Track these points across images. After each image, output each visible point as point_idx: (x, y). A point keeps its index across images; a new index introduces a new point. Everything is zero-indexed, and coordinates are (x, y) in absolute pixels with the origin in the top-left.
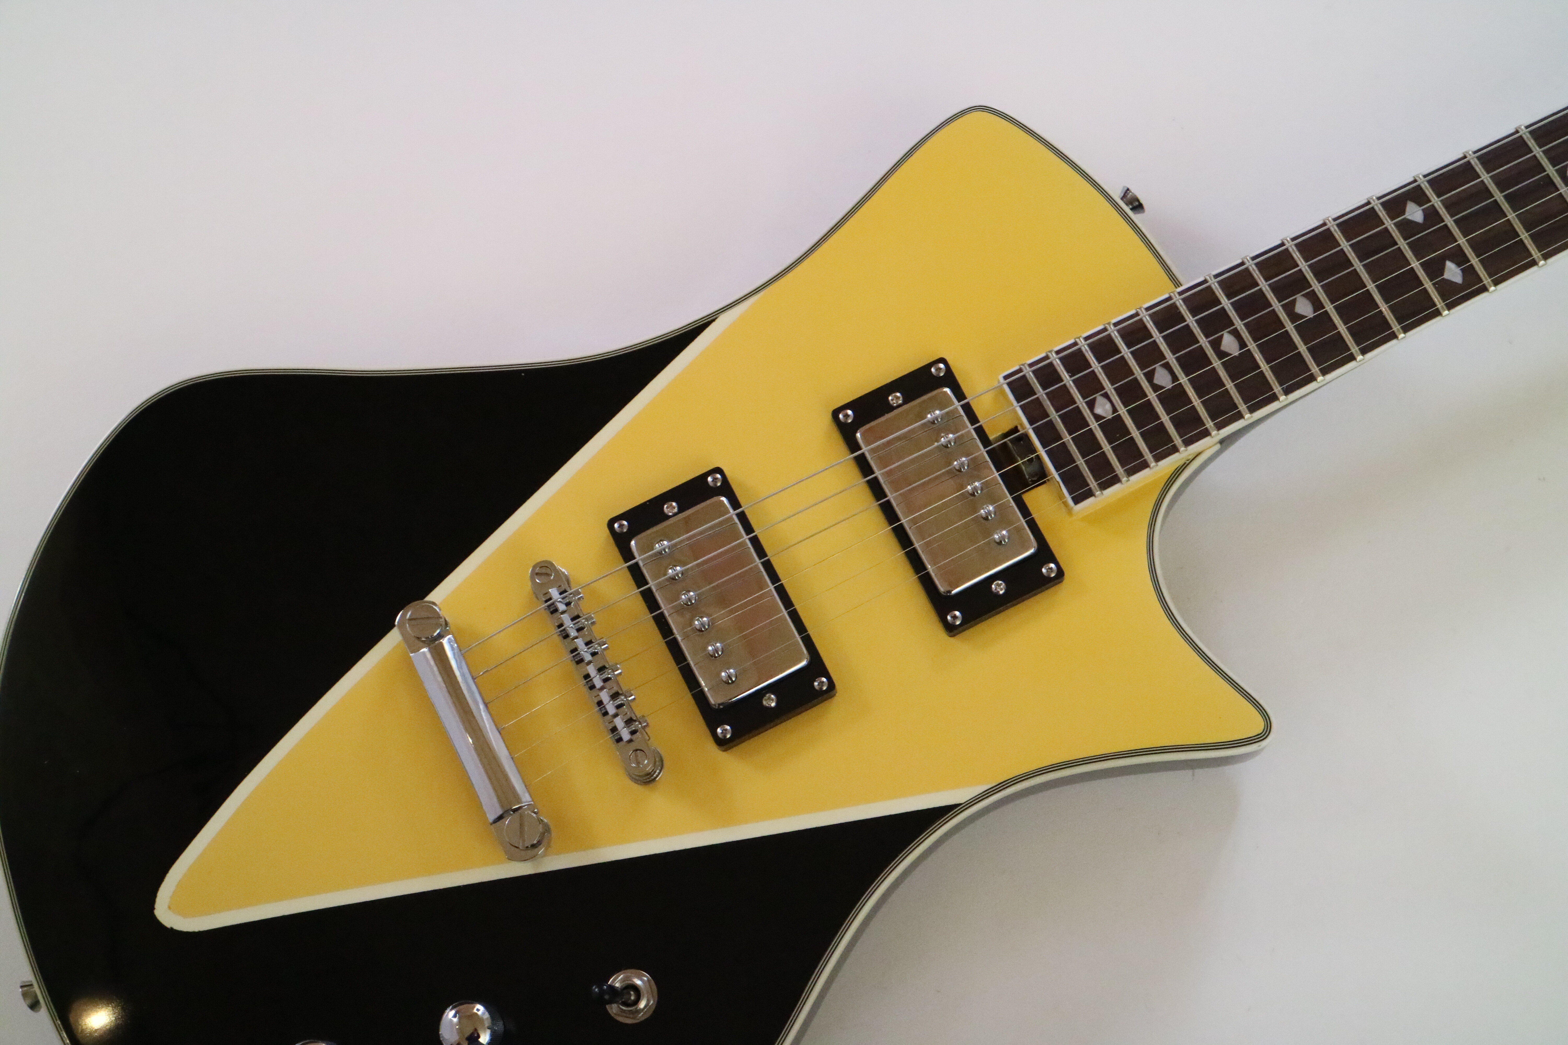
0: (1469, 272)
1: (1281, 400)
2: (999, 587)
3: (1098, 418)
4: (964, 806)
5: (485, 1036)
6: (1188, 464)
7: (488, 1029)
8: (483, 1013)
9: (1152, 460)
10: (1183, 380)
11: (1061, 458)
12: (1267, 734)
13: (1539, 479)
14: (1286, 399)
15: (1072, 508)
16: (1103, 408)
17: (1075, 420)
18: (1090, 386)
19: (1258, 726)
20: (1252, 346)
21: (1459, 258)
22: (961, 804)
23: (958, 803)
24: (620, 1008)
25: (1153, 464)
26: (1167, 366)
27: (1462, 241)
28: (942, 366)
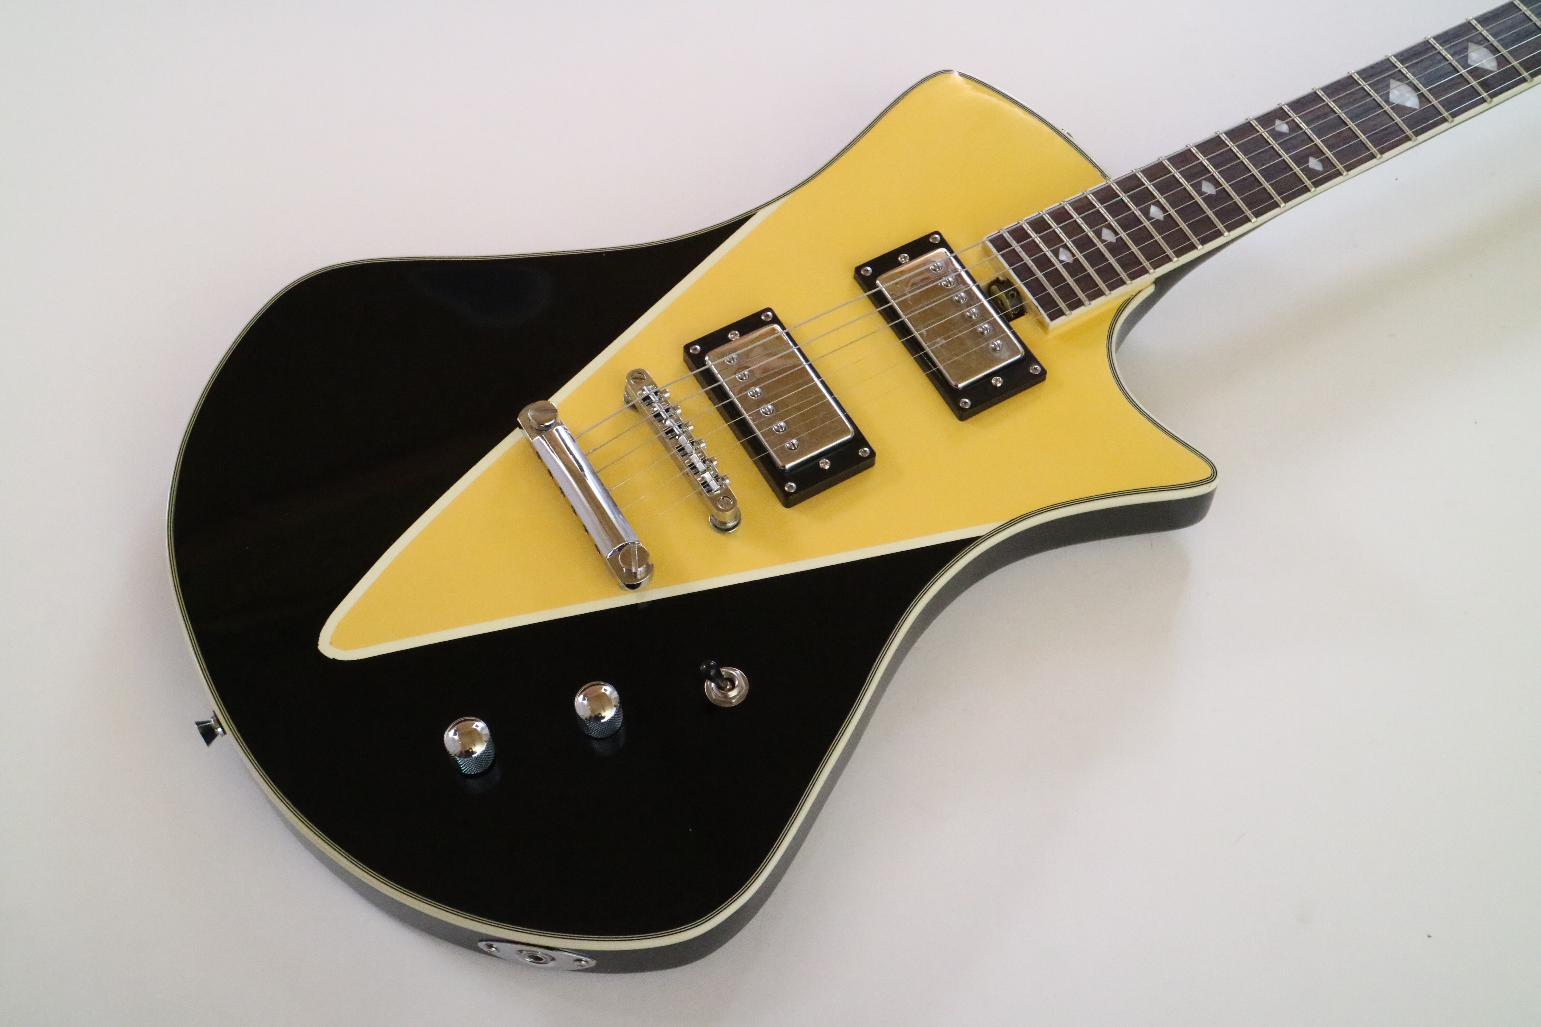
0: (1326, 162)
1: (1199, 249)
2: (998, 382)
3: (1061, 262)
4: (985, 537)
5: (612, 712)
6: (1133, 298)
7: (615, 707)
8: (611, 693)
9: (1106, 289)
10: (1123, 235)
11: (1036, 288)
12: (1213, 479)
13: (1390, 336)
14: (1203, 248)
15: (1049, 325)
16: (1064, 256)
17: (1044, 263)
18: (1053, 240)
19: (1207, 472)
20: (1172, 212)
21: (1317, 152)
22: (983, 536)
23: (979, 535)
24: (722, 693)
25: (1107, 292)
26: (1110, 227)
27: (1318, 141)
28: (937, 236)
